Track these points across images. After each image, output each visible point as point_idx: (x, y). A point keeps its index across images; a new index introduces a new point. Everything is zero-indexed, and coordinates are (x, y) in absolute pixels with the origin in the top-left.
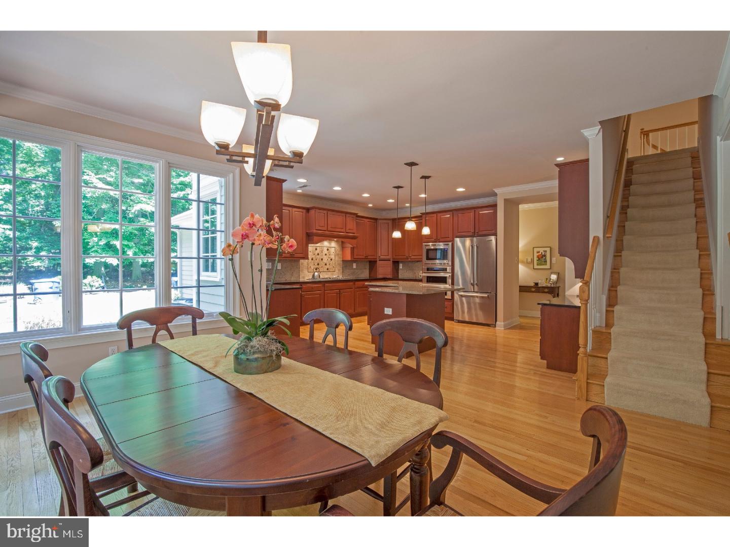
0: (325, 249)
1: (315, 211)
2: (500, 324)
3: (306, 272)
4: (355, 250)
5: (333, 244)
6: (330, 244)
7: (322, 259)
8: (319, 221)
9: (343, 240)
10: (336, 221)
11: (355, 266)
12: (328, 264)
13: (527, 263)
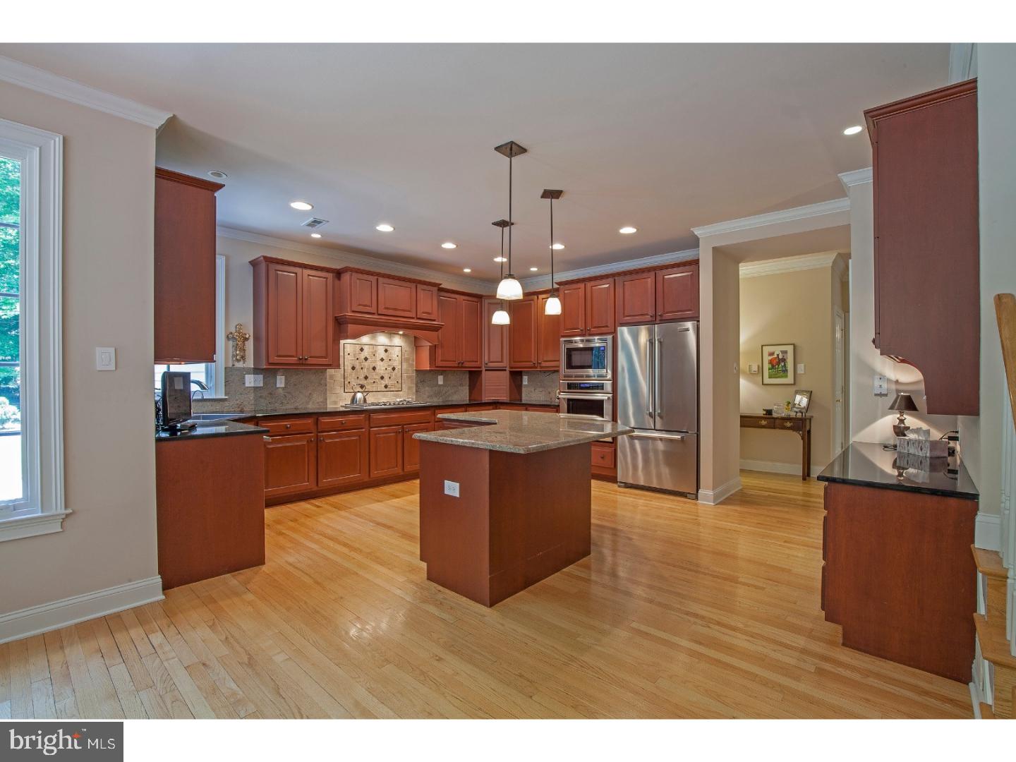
0: (381, 351)
1: (351, 275)
2: (706, 492)
3: (340, 390)
4: (439, 351)
5: (398, 341)
6: (391, 340)
7: (374, 368)
8: (359, 295)
9: (418, 333)
10: (394, 295)
11: (441, 380)
12: (386, 377)
13: (751, 375)
